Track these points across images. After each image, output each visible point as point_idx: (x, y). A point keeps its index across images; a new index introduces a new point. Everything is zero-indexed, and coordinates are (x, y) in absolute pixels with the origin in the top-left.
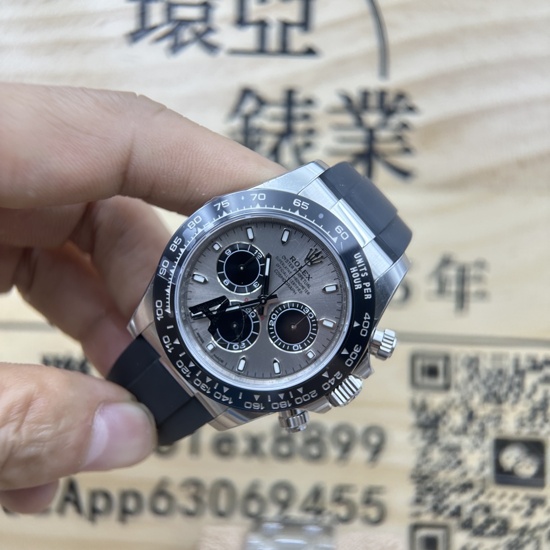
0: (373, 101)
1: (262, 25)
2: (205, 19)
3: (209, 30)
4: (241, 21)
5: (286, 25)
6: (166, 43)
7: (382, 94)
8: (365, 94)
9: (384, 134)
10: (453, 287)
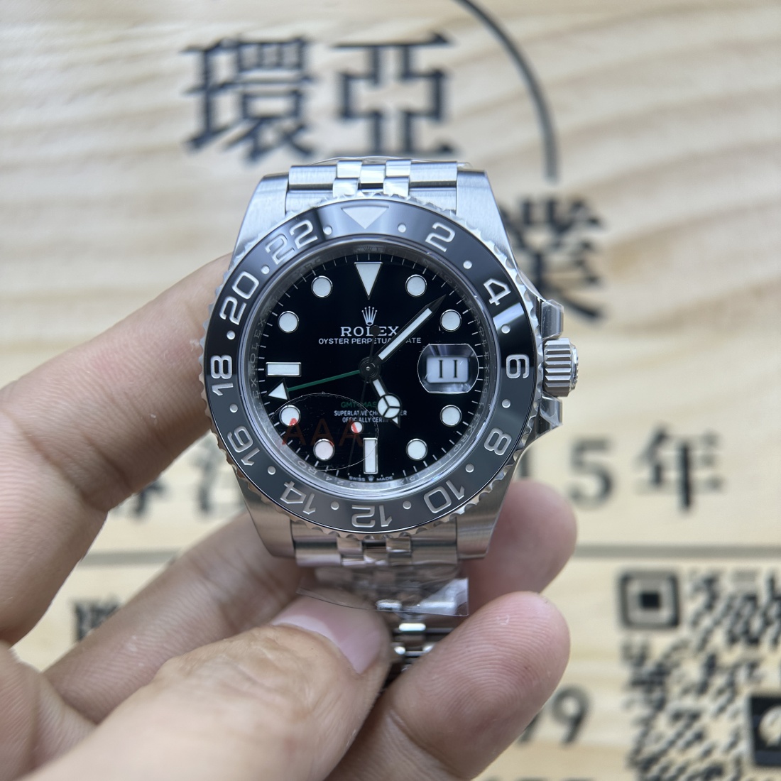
0: (539, 214)
1: (376, 116)
2: (296, 112)
3: (301, 127)
4: (346, 113)
5: (409, 116)
6: (241, 149)
7: (551, 205)
8: (527, 206)
9: (557, 259)
10: (672, 475)
